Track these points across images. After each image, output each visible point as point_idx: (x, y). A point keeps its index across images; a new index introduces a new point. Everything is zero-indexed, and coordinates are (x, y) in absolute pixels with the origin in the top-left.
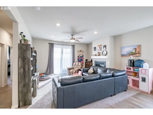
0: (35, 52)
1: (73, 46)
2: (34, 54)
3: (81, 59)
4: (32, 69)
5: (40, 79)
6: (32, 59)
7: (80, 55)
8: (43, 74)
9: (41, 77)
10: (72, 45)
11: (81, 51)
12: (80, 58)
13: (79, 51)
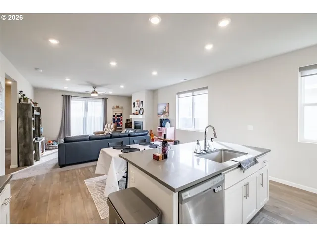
0: (39, 110)
1: (105, 100)
2: (36, 113)
3: (118, 119)
4: (33, 129)
5: (47, 148)
6: (33, 119)
7: (116, 113)
8: (53, 141)
9: (48, 145)
10: (103, 98)
11: (118, 107)
12: (116, 118)
13: (115, 107)
